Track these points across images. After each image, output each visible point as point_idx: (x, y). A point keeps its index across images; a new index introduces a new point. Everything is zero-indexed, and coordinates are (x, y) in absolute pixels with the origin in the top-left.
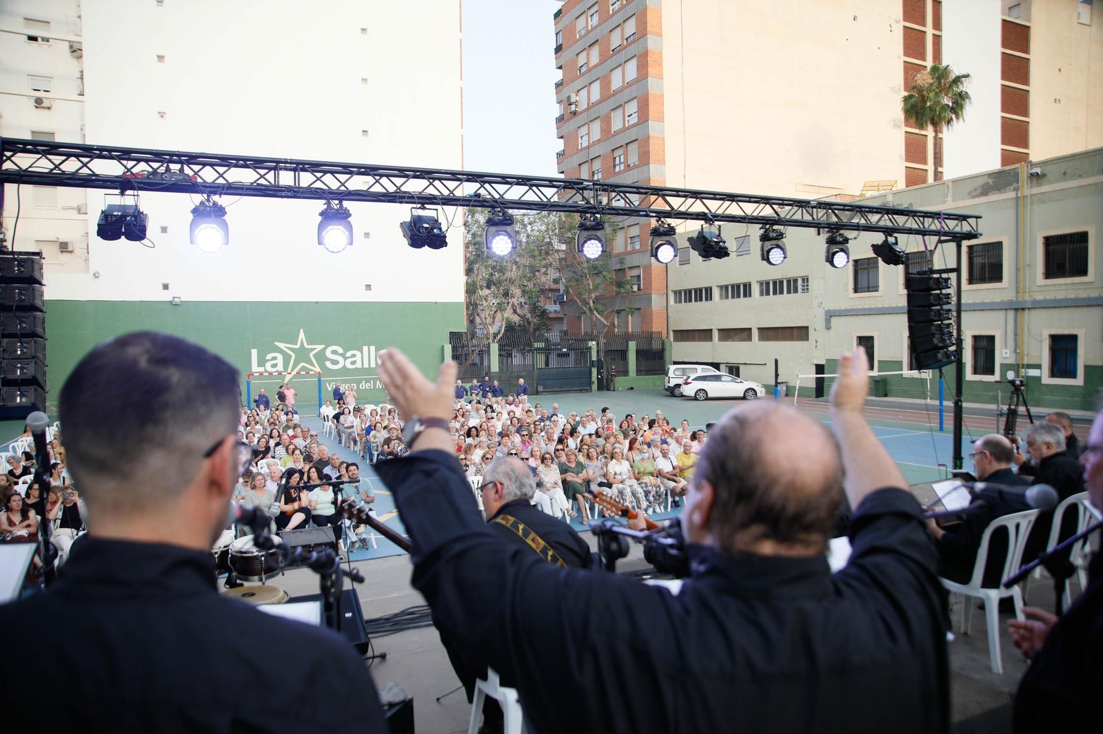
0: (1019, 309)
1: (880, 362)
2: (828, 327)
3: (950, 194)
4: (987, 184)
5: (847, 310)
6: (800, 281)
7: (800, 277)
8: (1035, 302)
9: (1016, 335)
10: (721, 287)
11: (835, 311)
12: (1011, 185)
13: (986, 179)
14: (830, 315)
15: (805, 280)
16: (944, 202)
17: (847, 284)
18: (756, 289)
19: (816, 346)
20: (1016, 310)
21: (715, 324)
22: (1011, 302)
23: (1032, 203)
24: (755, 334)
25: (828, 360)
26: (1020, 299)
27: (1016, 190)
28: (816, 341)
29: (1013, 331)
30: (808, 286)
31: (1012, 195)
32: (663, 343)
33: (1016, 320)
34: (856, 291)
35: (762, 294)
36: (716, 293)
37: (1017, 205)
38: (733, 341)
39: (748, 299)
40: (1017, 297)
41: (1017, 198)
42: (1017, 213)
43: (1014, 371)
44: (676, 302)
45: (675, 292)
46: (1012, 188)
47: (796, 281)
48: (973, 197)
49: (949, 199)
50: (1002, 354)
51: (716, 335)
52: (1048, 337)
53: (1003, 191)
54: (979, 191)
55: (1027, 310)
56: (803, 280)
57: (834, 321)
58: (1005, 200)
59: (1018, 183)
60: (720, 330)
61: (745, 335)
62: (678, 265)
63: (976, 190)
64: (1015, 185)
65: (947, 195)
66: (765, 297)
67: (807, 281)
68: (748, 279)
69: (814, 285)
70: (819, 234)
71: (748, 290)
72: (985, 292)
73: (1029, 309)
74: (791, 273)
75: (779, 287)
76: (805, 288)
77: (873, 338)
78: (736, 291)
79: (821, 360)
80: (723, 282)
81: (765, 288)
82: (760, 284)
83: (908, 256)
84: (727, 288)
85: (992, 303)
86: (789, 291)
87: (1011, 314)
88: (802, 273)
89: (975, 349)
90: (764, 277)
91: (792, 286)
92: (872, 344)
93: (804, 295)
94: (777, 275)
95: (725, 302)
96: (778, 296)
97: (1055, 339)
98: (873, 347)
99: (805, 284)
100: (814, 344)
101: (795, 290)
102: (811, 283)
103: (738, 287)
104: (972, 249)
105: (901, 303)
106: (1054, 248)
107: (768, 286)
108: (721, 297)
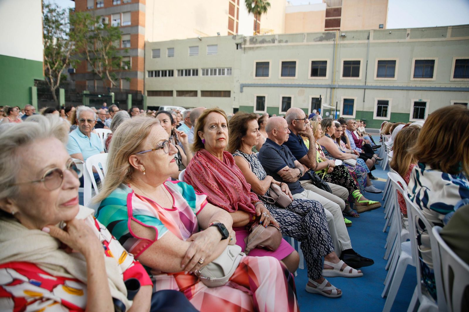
0: (332, 88)
1: (268, 108)
2: (241, 91)
3: (306, 38)
4: (322, 37)
5: (251, 84)
6: (226, 70)
7: (227, 68)
8: (339, 85)
9: (330, 98)
10: (179, 71)
11: (246, 84)
12: (332, 38)
13: (322, 35)
14: (243, 86)
15: (230, 69)
16: (303, 42)
17: (252, 72)
18: (200, 72)
19: (234, 100)
20: (331, 88)
21: (175, 88)
22: (329, 85)
23: (340, 47)
24: (199, 94)
25: (241, 107)
26: (333, 84)
27: (334, 41)
28: (235, 98)
29: (329, 97)
30: (231, 72)
31: (332, 42)
32: (142, 97)
33: (331, 92)
34: (256, 76)
35: (203, 74)
36: (176, 73)
37: (334, 47)
38: (185, 96)
39: (195, 77)
40: (332, 83)
41: (334, 44)
42: (334, 50)
43: (329, 112)
44: (149, 76)
45: (149, 72)
46: (333, 40)
47: (223, 70)
48: (316, 41)
49: (305, 40)
50: (324, 105)
51: (175, 93)
52: (343, 99)
53: (329, 40)
54: (318, 39)
55: (336, 89)
56: (228, 70)
57: (245, 89)
58: (329, 44)
59: (335, 38)
60: (178, 91)
61: (192, 94)
62: (152, 57)
63: (317, 38)
64: (334, 39)
65: (304, 39)
66: (205, 76)
67: (231, 70)
68: (195, 67)
69: (235, 72)
70: (237, 49)
71: (195, 72)
72: (318, 80)
73: (337, 88)
74: (222, 66)
75: (214, 72)
76: (229, 73)
77: (264, 97)
78: (188, 73)
79: (237, 107)
80: (181, 68)
81: (206, 72)
82: (203, 70)
83: (283, 63)
84: (182, 71)
85: (321, 85)
86: (219, 74)
87: (329, 90)
88: (228, 66)
89: (312, 103)
90: (206, 66)
91: (221, 72)
92: (263, 99)
93: (228, 76)
94: (214, 66)
95: (181, 77)
96: (213, 76)
97: (345, 100)
98: (265, 101)
99: (229, 71)
100: (233, 99)
101: (223, 74)
102: (232, 71)
103: (190, 71)
104: (313, 62)
105: (279, 83)
106: (346, 65)
107: (207, 71)
108: (178, 75)
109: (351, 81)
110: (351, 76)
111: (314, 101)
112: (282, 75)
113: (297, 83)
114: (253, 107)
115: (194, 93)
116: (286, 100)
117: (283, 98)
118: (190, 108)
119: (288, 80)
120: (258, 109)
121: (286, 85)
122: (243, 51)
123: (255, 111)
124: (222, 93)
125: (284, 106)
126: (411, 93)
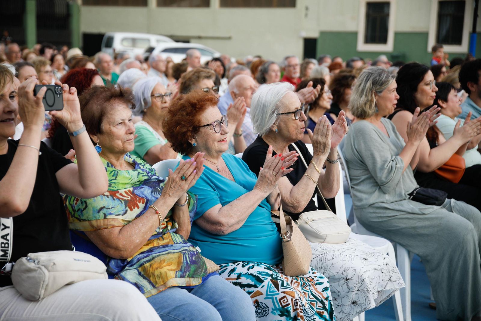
1: (396, 34)
19: (306, 15)
25: (322, 33)
28: (307, 9)
38: (179, 6)
77: (388, 4)
79: (314, 34)
92: (386, 10)
98: (388, 15)
100: (304, 11)
114: (355, 34)
116: (448, 10)
118: (192, 40)
120: (369, 39)
123: (362, 46)
125: (444, 32)
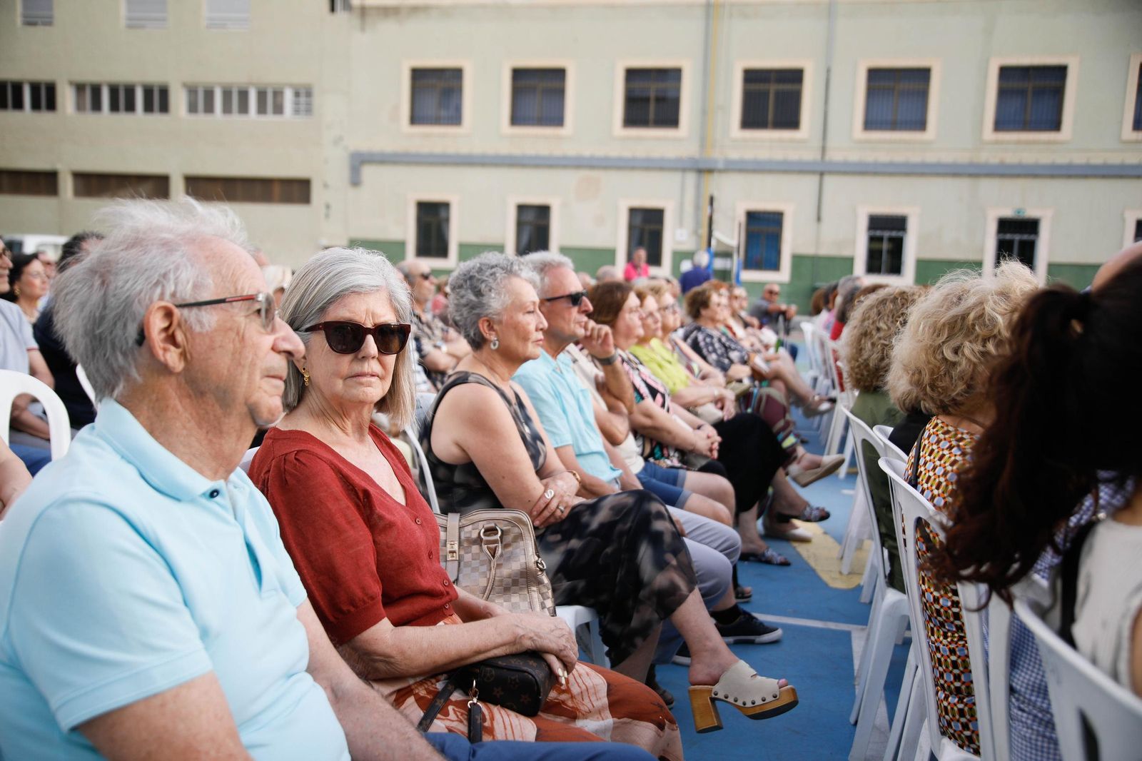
0: (704, 170)
1: (461, 245)
2: (355, 182)
5: (395, 154)
6: (288, 96)
7: (291, 86)
8: (728, 162)
10: (80, 88)
11: (371, 154)
14: (359, 162)
15: (304, 94)
17: (397, 108)
18: (179, 100)
19: (327, 216)
20: (700, 171)
21: (67, 161)
22: (692, 160)
23: (730, 18)
24: (178, 187)
25: (353, 242)
26: (704, 156)
28: (328, 207)
33: (699, 187)
34: (414, 120)
35: (193, 108)
36: (66, 97)
37: (708, 18)
39: (156, 117)
40: (701, 153)
41: (708, 5)
42: (707, 28)
47: (278, 94)
50: (675, 237)
51: (67, 185)
52: (744, 214)
55: (717, 174)
56: (297, 94)
57: (368, 172)
58: (690, 6)
60: (79, 176)
61: (148, 186)
66: (201, 117)
67: (309, 94)
68: (154, 77)
69: (326, 104)
70: (333, 9)
71: (157, 99)
72: (652, 140)
73: (720, 171)
74: (271, 77)
75: (237, 99)
76: (302, 107)
77: (446, 206)
78: (122, 98)
79: (340, 242)
80: (90, 77)
81: (202, 99)
82: (192, 91)
83: (518, 74)
84: (96, 90)
85: (662, 160)
86: (262, 109)
87: (691, 178)
88: (300, 79)
89: (631, 228)
90: (204, 77)
91: (270, 100)
92: (443, 214)
93: (301, 119)
94: (236, 77)
95: (90, 117)
96: (236, 117)
97: (752, 216)
98: (447, 220)
99: (303, 99)
100: (323, 210)
101: (279, 109)
102: (317, 100)
103: (130, 91)
104: (632, 74)
105: (504, 149)
106: (755, 87)
107: (209, 95)
108: (80, 107)
109: (769, 141)
110: (770, 125)
111: (638, 221)
112: (516, 120)
113: (571, 150)
114: (401, 244)
115: (157, 186)
116: (530, 217)
117: (522, 209)
119: (536, 139)
120: (423, 251)
121: (531, 158)
122: (355, 20)
124: (277, 189)
125: (525, 241)
126: (988, 187)
